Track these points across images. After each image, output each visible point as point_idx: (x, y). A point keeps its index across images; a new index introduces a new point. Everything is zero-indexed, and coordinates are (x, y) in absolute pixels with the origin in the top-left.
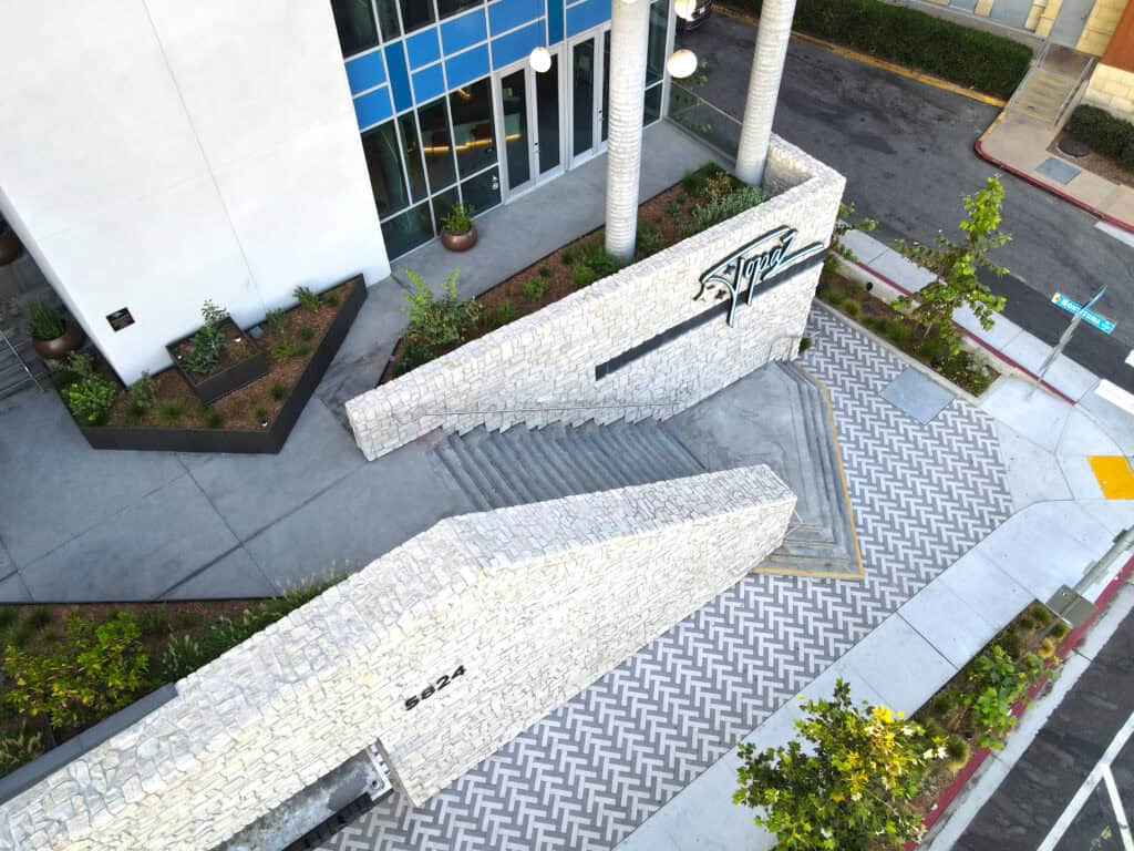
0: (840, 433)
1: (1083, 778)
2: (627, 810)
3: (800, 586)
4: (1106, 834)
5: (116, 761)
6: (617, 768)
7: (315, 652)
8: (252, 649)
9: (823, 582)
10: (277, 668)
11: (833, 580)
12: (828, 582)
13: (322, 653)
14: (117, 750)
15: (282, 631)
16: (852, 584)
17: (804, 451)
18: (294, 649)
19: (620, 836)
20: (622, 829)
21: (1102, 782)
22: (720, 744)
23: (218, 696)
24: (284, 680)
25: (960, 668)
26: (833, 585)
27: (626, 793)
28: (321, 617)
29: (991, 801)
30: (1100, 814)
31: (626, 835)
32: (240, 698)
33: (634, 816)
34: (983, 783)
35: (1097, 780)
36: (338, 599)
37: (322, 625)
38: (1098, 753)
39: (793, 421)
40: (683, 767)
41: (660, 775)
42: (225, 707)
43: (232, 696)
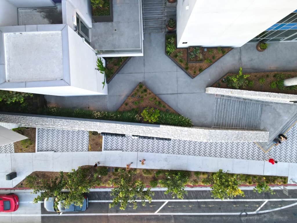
0: (293, 126)
1: (263, 199)
2: (200, 153)
3: (255, 145)
4: (257, 206)
5: (149, 130)
6: (203, 147)
7: (179, 135)
8: (171, 128)
9: (259, 148)
10: (173, 134)
11: (261, 149)
12: (260, 148)
13: (179, 136)
14: (149, 129)
15: (177, 129)
16: (263, 152)
17: (282, 127)
18: (177, 133)
19: (196, 155)
20: (197, 154)
21: (265, 201)
22: (220, 156)
23: (164, 132)
24: (173, 136)
25: (264, 175)
26: (260, 150)
27: (202, 151)
28: (182, 131)
29: (248, 190)
30: (260, 204)
31: (197, 155)
32: (166, 134)
33: (200, 154)
34: (249, 188)
35: (264, 201)
36: (186, 130)
37: (182, 132)
38: (269, 198)
39: (286, 120)
40: (212, 154)
41: (208, 153)
42: (164, 134)
43: (166, 133)
